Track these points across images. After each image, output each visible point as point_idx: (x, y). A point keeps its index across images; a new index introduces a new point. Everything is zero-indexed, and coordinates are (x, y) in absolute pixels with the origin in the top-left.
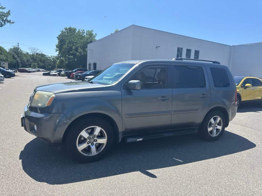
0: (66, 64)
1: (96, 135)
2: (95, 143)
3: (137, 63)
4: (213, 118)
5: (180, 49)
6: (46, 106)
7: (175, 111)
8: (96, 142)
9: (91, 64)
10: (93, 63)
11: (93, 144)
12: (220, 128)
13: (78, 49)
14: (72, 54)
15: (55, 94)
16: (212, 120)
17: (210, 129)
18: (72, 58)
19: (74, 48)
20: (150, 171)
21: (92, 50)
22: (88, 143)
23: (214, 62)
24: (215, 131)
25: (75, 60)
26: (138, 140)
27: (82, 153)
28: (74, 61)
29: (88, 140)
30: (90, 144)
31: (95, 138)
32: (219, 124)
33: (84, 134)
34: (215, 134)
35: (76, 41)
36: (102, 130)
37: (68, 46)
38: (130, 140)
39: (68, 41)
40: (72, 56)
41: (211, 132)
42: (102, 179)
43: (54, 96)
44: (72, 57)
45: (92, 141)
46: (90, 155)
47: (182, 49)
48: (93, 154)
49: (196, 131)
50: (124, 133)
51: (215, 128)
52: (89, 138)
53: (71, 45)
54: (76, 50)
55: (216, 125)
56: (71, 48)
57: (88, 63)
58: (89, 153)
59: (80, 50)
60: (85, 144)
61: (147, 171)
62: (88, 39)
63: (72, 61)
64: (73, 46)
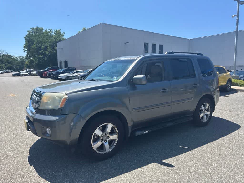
0: (36, 63)
1: (108, 132)
2: (107, 140)
3: (136, 59)
4: (203, 105)
5: (146, 44)
6: (59, 107)
7: (174, 102)
8: (108, 138)
9: (62, 62)
10: (64, 61)
11: (106, 141)
12: (208, 113)
14: (42, 54)
15: (67, 94)
16: (202, 107)
17: (201, 115)
18: (41, 57)
19: (42, 47)
20: (165, 161)
21: (62, 48)
22: (102, 140)
23: (198, 54)
24: (205, 116)
26: (145, 132)
27: (97, 151)
28: (44, 60)
29: (102, 138)
30: (103, 142)
31: (107, 135)
32: (208, 110)
33: (98, 132)
34: (205, 120)
35: (44, 41)
36: (113, 127)
37: (37, 46)
38: (138, 133)
39: (36, 41)
40: (41, 55)
41: (202, 118)
42: (125, 175)
43: (66, 96)
45: (105, 138)
46: (104, 153)
47: (148, 44)
48: (107, 151)
49: (191, 119)
50: (133, 126)
51: (205, 114)
52: (102, 136)
53: (40, 45)
54: (46, 49)
55: (206, 111)
56: (41, 47)
57: (59, 61)
58: (103, 150)
59: (49, 49)
60: (99, 142)
61: (162, 161)
62: (57, 38)
63: (42, 60)
64: (41, 46)
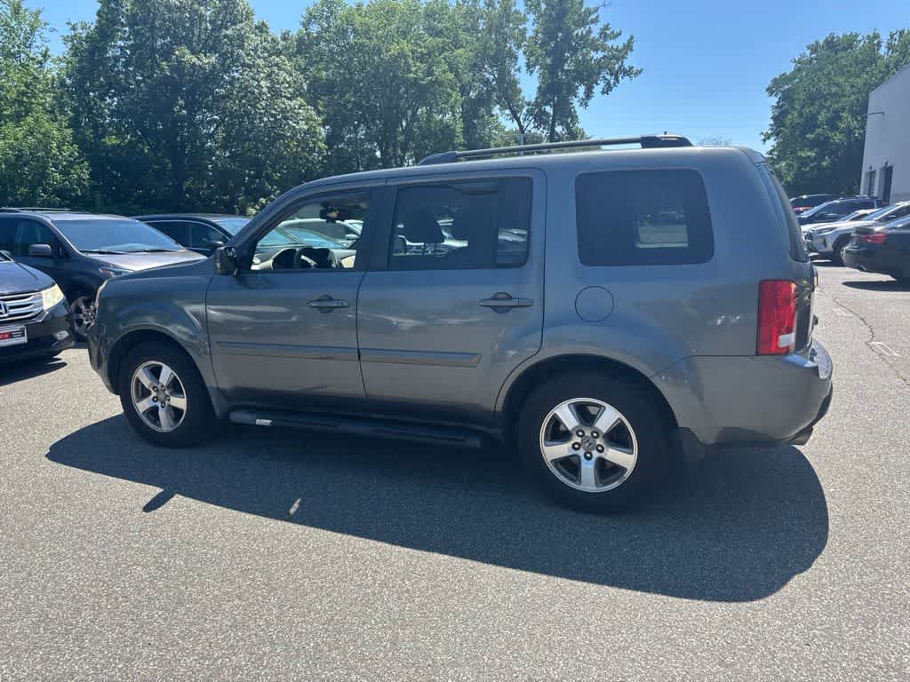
2: (167, 402)
9: (874, 172)
10: (882, 169)
11: (163, 404)
13: (840, 118)
14: (813, 144)
18: (809, 157)
19: (822, 117)
21: (883, 113)
22: (155, 399)
25: (824, 164)
26: (258, 422)
28: (819, 168)
29: (153, 393)
30: (159, 403)
32: (614, 440)
35: (834, 90)
37: (801, 115)
39: (802, 96)
40: (811, 150)
44: (809, 154)
53: (814, 109)
54: (833, 123)
56: (814, 117)
57: (865, 169)
59: (847, 120)
62: (892, 66)
63: (812, 169)
64: (819, 113)
